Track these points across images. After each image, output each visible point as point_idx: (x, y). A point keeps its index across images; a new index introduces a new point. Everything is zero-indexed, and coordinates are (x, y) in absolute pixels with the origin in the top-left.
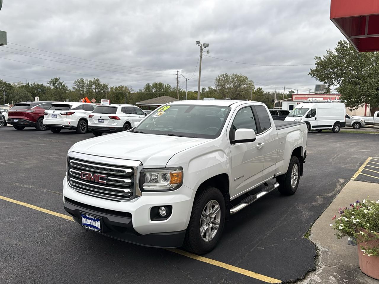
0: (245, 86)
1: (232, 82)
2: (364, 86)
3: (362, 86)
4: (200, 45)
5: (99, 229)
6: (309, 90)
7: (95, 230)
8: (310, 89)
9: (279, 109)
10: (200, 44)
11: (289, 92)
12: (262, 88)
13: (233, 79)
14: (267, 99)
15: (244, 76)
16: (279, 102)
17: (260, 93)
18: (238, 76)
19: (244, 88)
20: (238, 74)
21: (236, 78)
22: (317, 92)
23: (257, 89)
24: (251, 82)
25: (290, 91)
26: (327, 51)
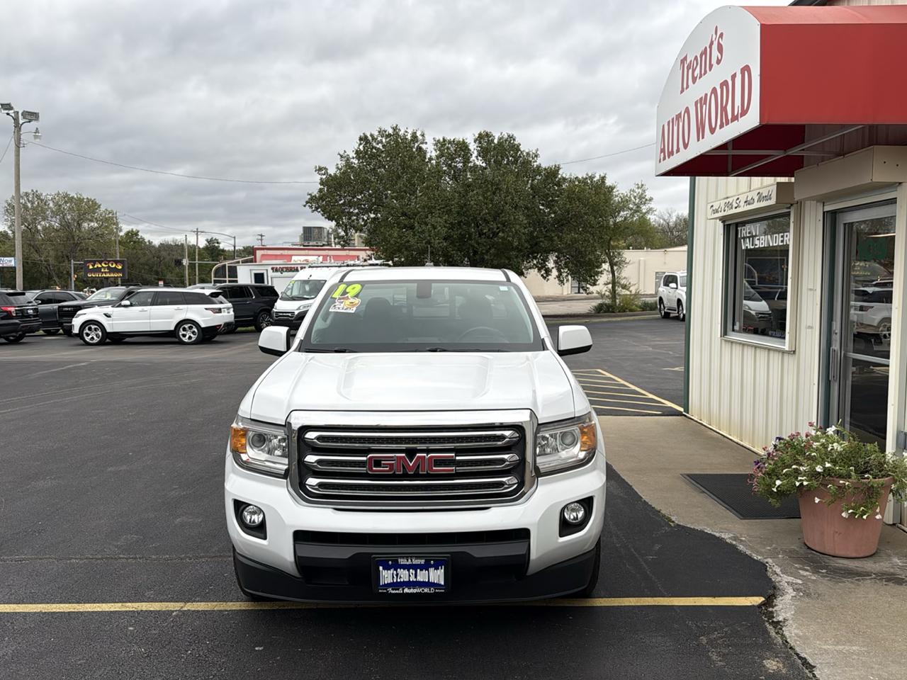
0: (92, 224)
1: (54, 214)
2: (423, 232)
3: (418, 232)
4: (13, 115)
5: (440, 585)
6: (260, 237)
7: (426, 590)
8: (262, 236)
9: (225, 281)
10: (12, 111)
11: (207, 240)
12: (138, 232)
13: (56, 204)
14: (156, 258)
15: (87, 198)
16: (225, 265)
17: (135, 242)
18: (73, 197)
19: (93, 229)
20: (72, 194)
21: (66, 202)
22: (306, 244)
23: (127, 234)
24: (110, 215)
25: (209, 238)
26: (339, 154)
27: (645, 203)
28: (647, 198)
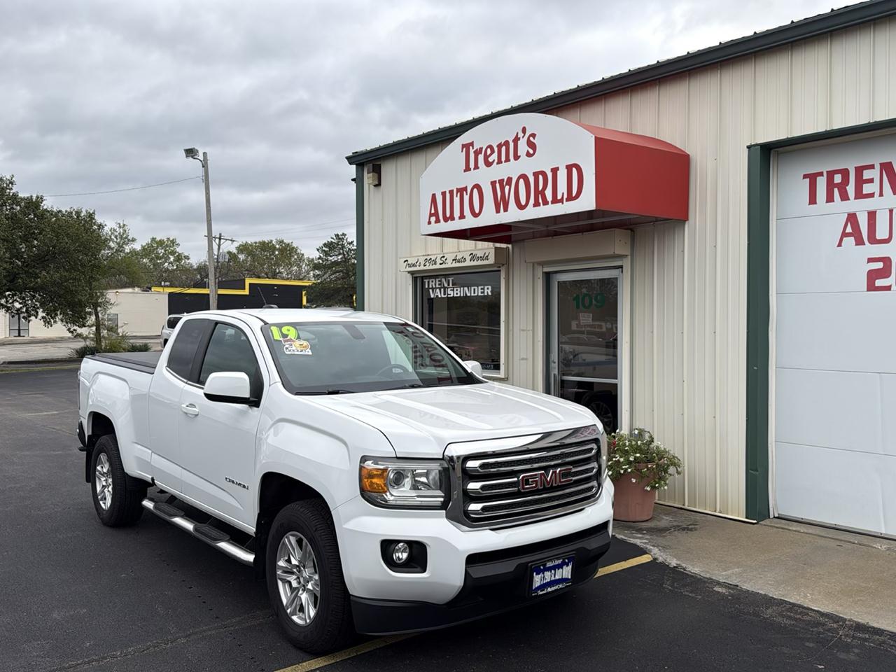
27: (127, 244)
28: (129, 237)
